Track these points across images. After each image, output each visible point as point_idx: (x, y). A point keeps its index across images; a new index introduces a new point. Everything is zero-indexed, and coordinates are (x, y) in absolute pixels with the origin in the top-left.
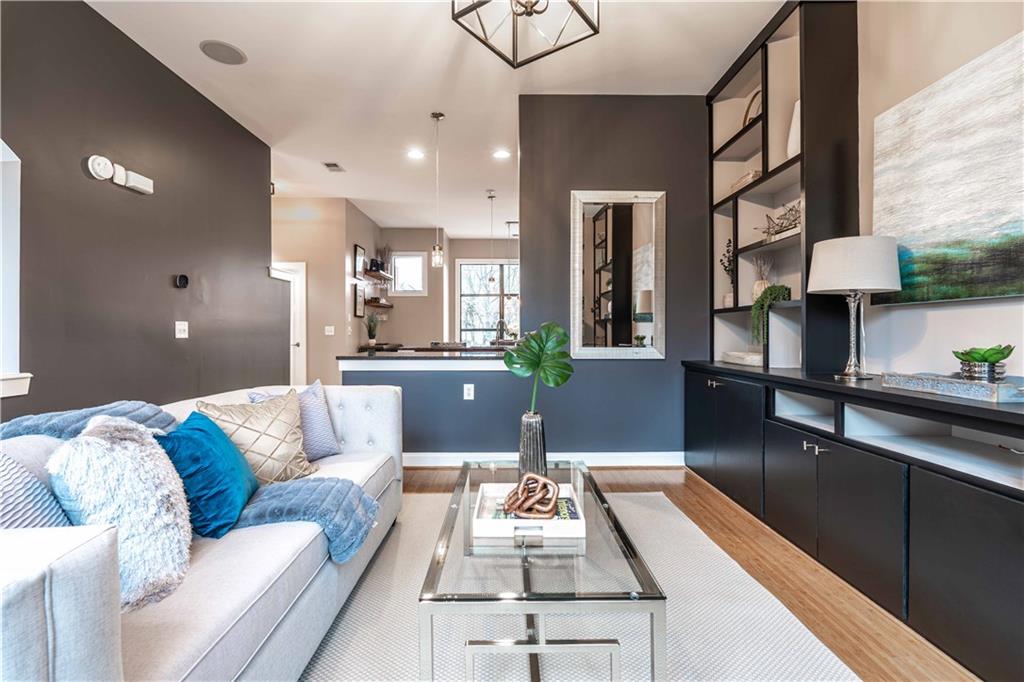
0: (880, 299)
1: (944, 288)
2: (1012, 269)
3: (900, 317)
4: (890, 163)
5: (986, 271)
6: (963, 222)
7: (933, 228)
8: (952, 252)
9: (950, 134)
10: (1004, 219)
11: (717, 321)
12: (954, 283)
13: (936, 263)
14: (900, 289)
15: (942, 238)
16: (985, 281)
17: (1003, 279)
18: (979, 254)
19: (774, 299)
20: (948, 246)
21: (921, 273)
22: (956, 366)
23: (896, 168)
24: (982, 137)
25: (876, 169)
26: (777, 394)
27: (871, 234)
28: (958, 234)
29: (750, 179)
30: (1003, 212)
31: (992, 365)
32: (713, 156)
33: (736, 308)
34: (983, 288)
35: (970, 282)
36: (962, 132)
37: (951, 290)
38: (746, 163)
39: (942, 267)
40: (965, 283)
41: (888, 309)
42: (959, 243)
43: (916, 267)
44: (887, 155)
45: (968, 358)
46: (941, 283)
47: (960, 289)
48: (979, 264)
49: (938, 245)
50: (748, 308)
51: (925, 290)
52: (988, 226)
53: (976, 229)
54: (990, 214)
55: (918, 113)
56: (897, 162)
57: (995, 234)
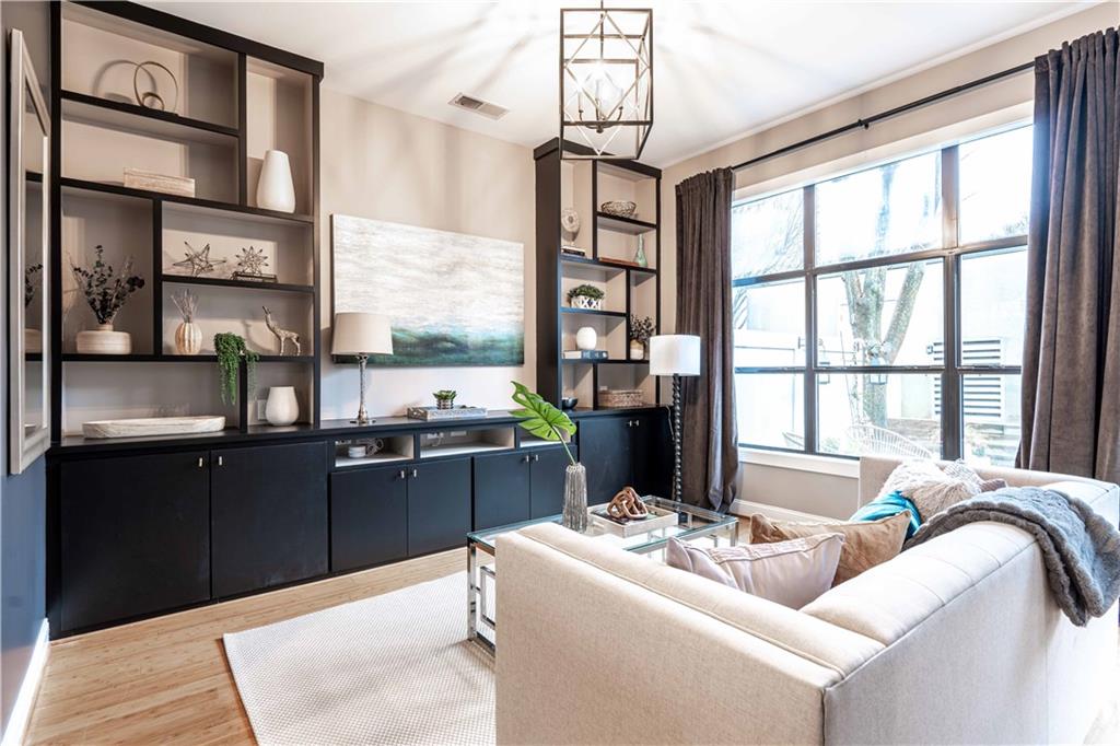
2: (430, 351)
4: (350, 257)
5: (418, 350)
6: (404, 319)
8: (399, 335)
9: (396, 261)
10: (425, 324)
12: (401, 355)
16: (417, 355)
17: (426, 355)
18: (414, 340)
22: (437, 402)
23: (355, 263)
24: (414, 273)
25: (336, 256)
28: (401, 325)
30: (426, 320)
32: (60, 93)
34: (417, 359)
35: (409, 355)
36: (403, 263)
37: (399, 358)
40: (408, 355)
42: (402, 331)
44: (347, 250)
47: (405, 358)
48: (413, 345)
52: (417, 326)
53: (411, 325)
54: (419, 318)
55: (374, 234)
56: (356, 259)
57: (421, 330)
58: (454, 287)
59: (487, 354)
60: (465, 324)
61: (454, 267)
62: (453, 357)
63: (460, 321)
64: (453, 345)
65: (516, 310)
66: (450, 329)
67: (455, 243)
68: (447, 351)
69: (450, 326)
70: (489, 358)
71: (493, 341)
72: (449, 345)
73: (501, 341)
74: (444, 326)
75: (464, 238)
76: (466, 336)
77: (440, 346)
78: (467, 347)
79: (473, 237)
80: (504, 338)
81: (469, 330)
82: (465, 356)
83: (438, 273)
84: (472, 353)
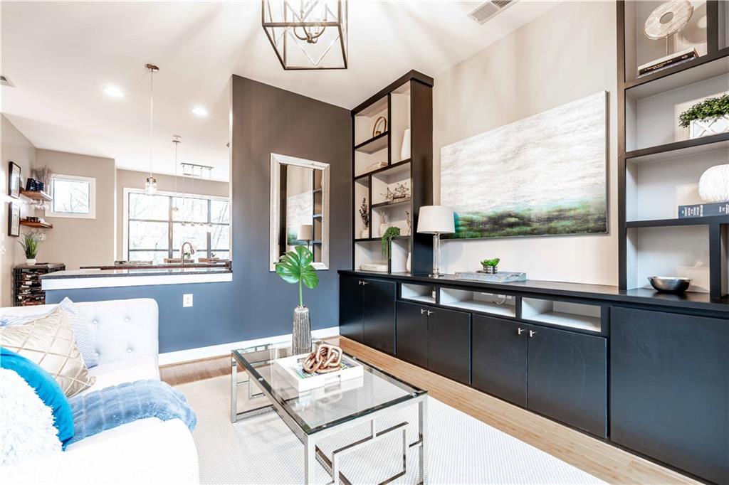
0: (445, 237)
1: (471, 233)
2: (496, 226)
3: (452, 245)
4: (448, 171)
5: (487, 226)
6: (478, 204)
7: (467, 205)
8: (475, 217)
9: (474, 164)
10: (494, 205)
11: (356, 246)
12: (476, 231)
13: (468, 221)
14: (454, 232)
15: (470, 210)
16: (487, 231)
17: (493, 230)
18: (485, 219)
19: (393, 235)
20: (473, 214)
21: (462, 225)
22: (481, 268)
23: (451, 174)
24: (485, 168)
25: (442, 173)
26: (403, 286)
27: (439, 205)
28: (476, 209)
29: (379, 167)
30: (493, 202)
31: (494, 267)
32: (354, 148)
33: (370, 239)
34: (486, 234)
35: (481, 231)
36: (477, 164)
37: (474, 234)
38: (370, 155)
39: (471, 223)
40: (479, 231)
41: (447, 242)
42: (477, 213)
43: (460, 223)
44: (447, 167)
45: (485, 264)
46: (470, 230)
47: (478, 233)
48: (484, 223)
49: (469, 213)
50: (379, 239)
51: (463, 233)
52: (488, 207)
53: (483, 208)
54: (489, 202)
55: (461, 150)
56: (451, 171)
57: (490, 210)
58: (518, 168)
59: (553, 224)
60: (526, 199)
61: (517, 152)
62: (516, 229)
63: (524, 197)
64: (517, 219)
65: (593, 170)
66: (514, 206)
67: (518, 129)
68: (512, 225)
69: (514, 203)
70: (555, 228)
71: (561, 211)
72: (513, 220)
73: (571, 210)
74: (508, 204)
75: (527, 121)
76: (530, 210)
77: (504, 221)
78: (529, 220)
79: (537, 115)
80: (576, 205)
81: (532, 204)
82: (528, 229)
83: (504, 161)
84: (535, 225)
